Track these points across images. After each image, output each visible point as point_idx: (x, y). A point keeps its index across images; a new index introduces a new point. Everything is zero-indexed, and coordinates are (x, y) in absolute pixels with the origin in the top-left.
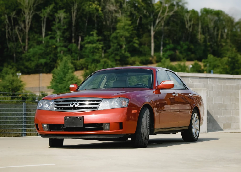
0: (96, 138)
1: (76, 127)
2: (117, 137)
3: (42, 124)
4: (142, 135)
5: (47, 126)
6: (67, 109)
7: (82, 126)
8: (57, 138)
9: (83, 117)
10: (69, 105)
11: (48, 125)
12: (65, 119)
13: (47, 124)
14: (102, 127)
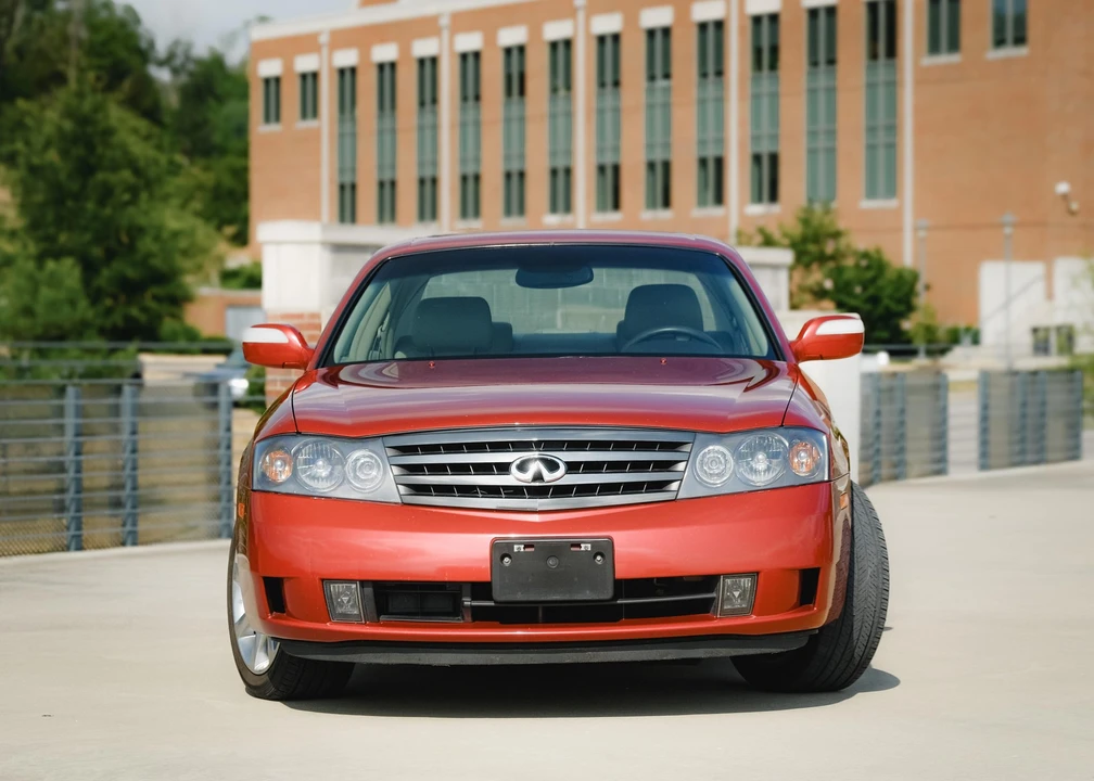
0: (669, 657)
1: (567, 597)
2: (779, 650)
3: (323, 580)
4: (857, 625)
5: (362, 592)
6: (492, 491)
7: (607, 594)
8: (421, 663)
9: (611, 542)
10: (503, 468)
11: (369, 590)
12: (500, 551)
13: (363, 583)
14: (714, 595)
